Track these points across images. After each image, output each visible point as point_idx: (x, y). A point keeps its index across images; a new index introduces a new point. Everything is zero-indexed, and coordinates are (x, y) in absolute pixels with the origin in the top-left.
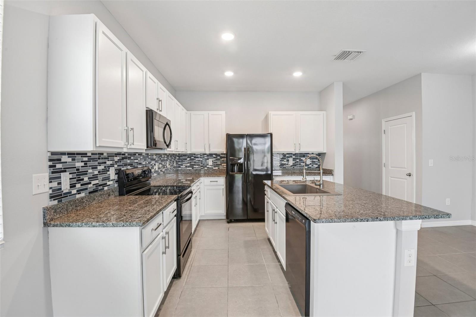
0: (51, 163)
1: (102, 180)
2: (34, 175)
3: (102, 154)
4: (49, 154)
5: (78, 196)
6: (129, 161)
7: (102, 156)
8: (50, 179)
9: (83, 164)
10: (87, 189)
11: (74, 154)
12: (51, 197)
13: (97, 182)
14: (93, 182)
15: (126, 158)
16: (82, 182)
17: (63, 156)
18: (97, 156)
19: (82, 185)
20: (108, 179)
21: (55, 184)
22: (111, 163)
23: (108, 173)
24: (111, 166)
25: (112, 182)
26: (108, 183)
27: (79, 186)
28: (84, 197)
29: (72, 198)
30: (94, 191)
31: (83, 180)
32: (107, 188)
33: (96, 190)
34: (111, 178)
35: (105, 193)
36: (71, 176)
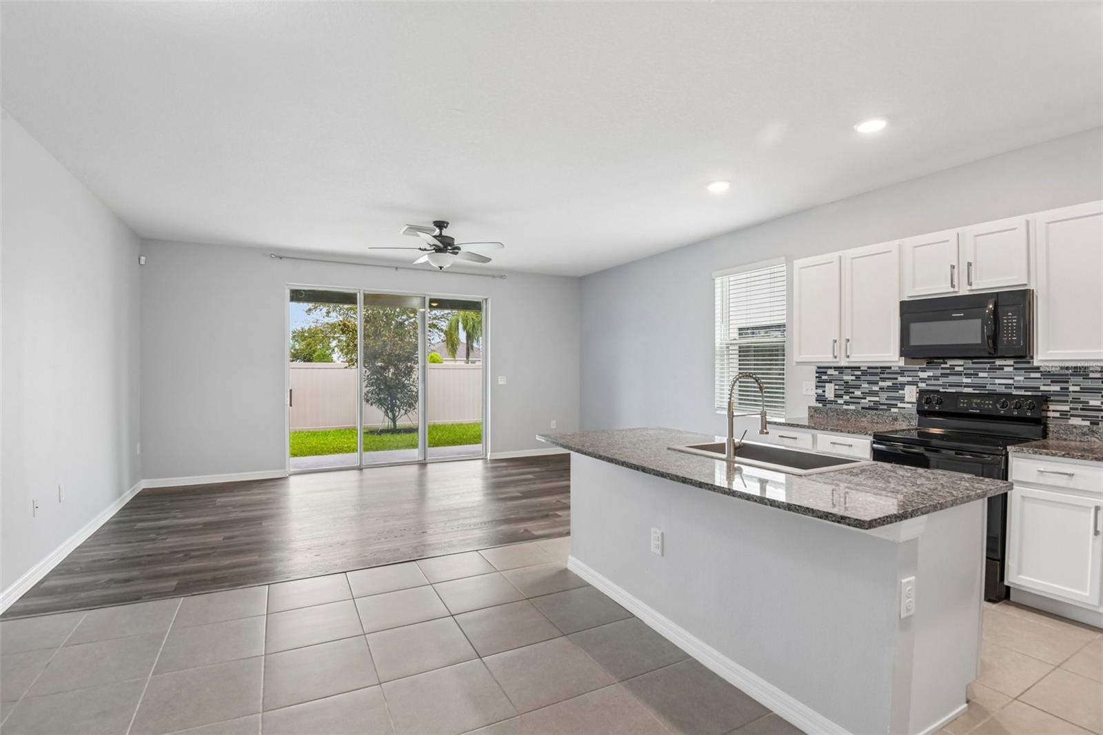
0: (817, 375)
1: (886, 399)
2: (804, 382)
3: (890, 368)
4: (816, 368)
5: (845, 407)
6: (966, 380)
7: (888, 371)
8: (817, 386)
9: (854, 378)
10: (859, 403)
11: (842, 368)
12: (817, 400)
13: (877, 399)
14: (869, 398)
15: (961, 375)
16: (851, 395)
17: (829, 370)
18: (879, 370)
19: (850, 398)
20: (902, 399)
21: (820, 391)
22: (910, 379)
23: (901, 392)
24: (910, 383)
25: (910, 406)
26: (900, 405)
27: (846, 398)
28: (851, 410)
29: (837, 407)
30: (870, 408)
31: (853, 393)
32: (896, 410)
33: (875, 407)
34: (906, 400)
35: (887, 414)
36: (837, 387)
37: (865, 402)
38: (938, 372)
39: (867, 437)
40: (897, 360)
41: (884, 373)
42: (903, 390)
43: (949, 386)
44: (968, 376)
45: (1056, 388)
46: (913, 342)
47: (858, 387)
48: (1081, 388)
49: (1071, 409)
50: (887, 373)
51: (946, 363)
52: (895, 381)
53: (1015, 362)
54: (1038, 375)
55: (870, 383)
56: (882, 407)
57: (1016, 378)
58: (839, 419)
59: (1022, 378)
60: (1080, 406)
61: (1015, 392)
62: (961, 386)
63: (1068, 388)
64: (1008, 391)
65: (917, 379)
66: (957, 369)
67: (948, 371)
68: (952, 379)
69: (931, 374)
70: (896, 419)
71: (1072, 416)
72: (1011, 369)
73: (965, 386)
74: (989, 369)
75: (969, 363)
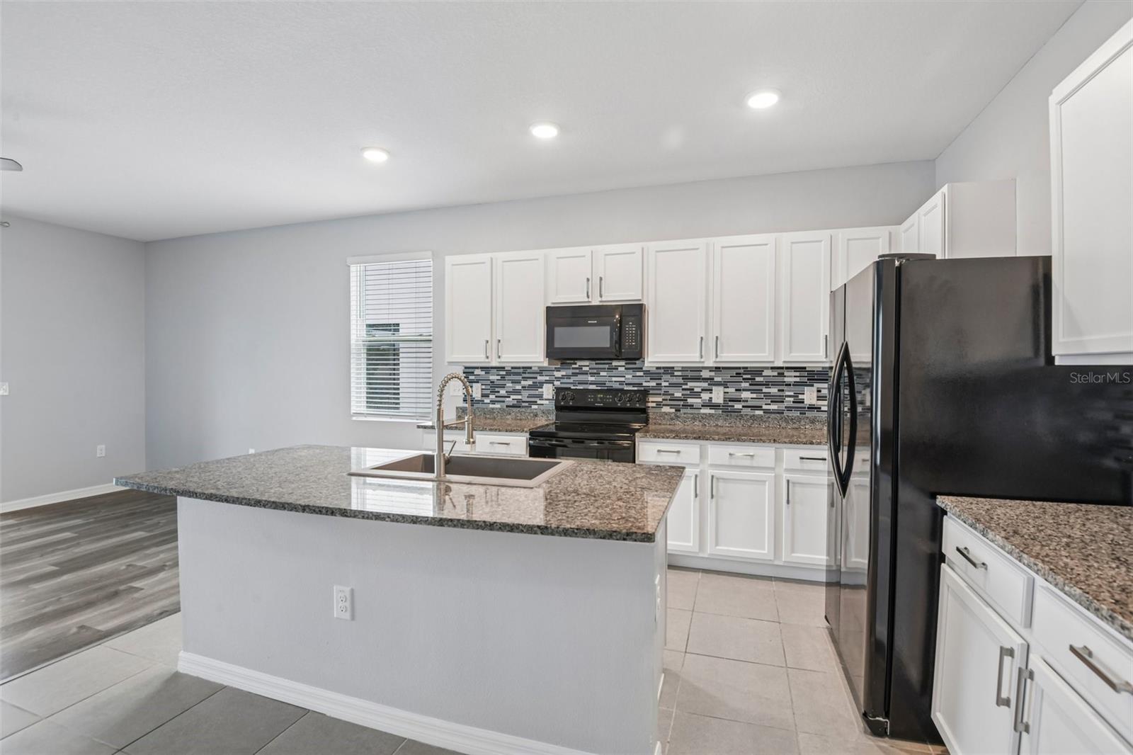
0: (465, 375)
1: (528, 397)
3: (531, 368)
4: (463, 368)
5: (491, 406)
6: (591, 379)
7: (529, 371)
8: (464, 386)
9: (499, 377)
10: (504, 402)
11: (488, 368)
12: (464, 401)
13: (519, 397)
14: (512, 397)
15: (587, 374)
16: (497, 394)
17: (476, 370)
18: (521, 370)
19: (496, 397)
20: (540, 397)
21: (467, 391)
22: (547, 378)
23: (540, 390)
24: (547, 382)
25: (547, 402)
26: (539, 402)
27: (492, 397)
28: (497, 409)
29: (484, 406)
30: (514, 406)
31: (499, 392)
32: (536, 407)
33: (517, 406)
34: (544, 397)
35: (529, 411)
36: (484, 387)
37: (510, 401)
38: (570, 372)
39: (524, 434)
40: (542, 360)
41: (525, 373)
42: (542, 388)
43: (579, 383)
44: (592, 374)
45: (653, 384)
46: (557, 345)
47: (503, 386)
48: (670, 384)
49: (663, 400)
50: (529, 373)
51: (576, 364)
52: (535, 380)
53: (626, 364)
54: (641, 374)
55: (514, 382)
56: (524, 404)
57: (627, 376)
58: (486, 418)
59: (630, 376)
60: (669, 397)
61: (626, 388)
62: (587, 384)
63: (661, 384)
64: (621, 387)
65: (553, 378)
66: (584, 369)
67: (577, 371)
68: (580, 378)
69: (564, 373)
70: (536, 415)
71: (664, 405)
72: (623, 369)
73: (591, 384)
74: (608, 369)
75: (593, 365)
